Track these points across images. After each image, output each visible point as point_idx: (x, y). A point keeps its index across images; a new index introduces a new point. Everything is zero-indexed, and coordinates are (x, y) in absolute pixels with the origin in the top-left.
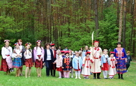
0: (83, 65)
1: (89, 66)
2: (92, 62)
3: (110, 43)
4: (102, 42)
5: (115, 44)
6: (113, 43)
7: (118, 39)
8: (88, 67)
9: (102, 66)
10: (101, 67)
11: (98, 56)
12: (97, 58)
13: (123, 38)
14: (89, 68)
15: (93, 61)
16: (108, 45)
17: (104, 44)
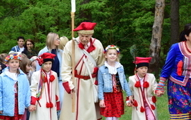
0: (35, 101)
1: (54, 102)
2: (69, 91)
3: (129, 23)
4: (100, 19)
5: (143, 26)
6: (137, 22)
7: (153, 10)
8: (49, 105)
9: (102, 103)
10: (97, 104)
11: (88, 69)
12: (87, 78)
13: (173, 7)
14: (55, 108)
15: (72, 86)
16: (122, 30)
17: (108, 26)
